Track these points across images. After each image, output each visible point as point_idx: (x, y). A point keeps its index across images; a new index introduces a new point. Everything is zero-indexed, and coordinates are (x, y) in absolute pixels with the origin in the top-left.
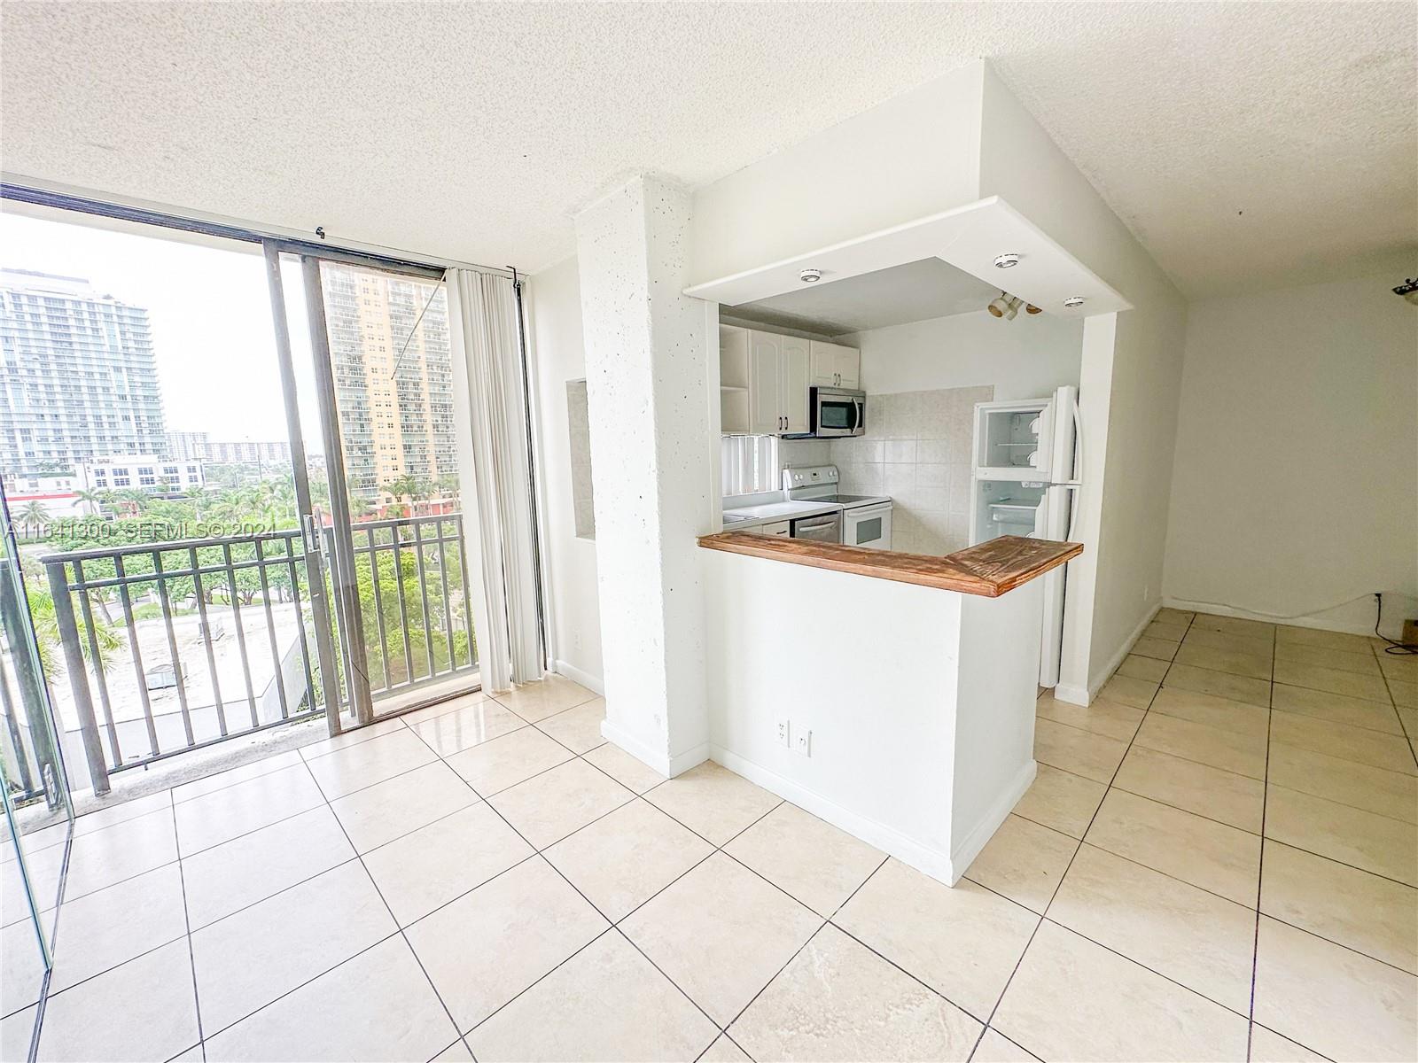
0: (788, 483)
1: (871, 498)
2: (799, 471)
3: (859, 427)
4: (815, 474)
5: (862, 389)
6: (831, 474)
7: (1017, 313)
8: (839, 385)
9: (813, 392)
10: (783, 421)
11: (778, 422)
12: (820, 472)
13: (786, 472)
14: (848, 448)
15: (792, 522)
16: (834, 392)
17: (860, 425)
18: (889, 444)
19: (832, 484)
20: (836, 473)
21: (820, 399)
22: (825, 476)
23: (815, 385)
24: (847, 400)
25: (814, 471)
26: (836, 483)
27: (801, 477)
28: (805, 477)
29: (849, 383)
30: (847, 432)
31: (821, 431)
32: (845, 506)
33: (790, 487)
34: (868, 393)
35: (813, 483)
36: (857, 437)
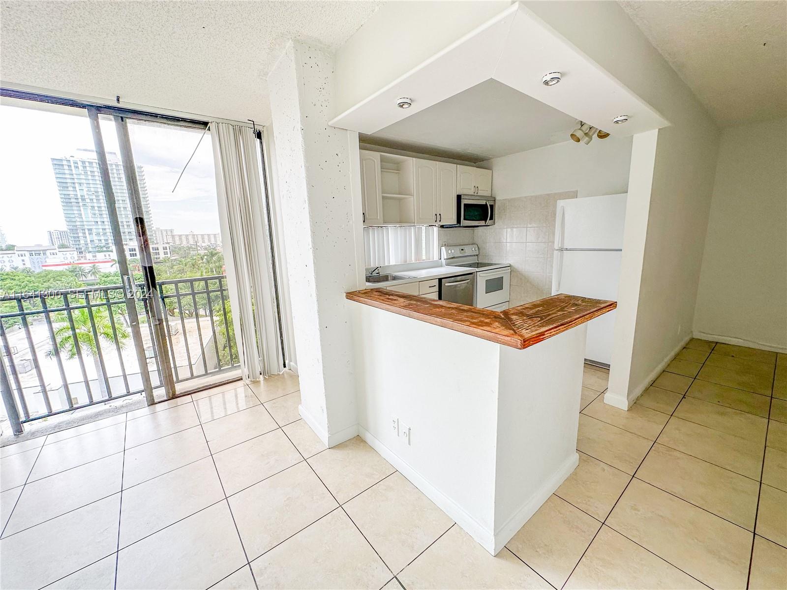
0: (444, 255)
1: (495, 264)
2: (452, 248)
3: (490, 220)
4: (462, 250)
5: (493, 196)
6: (473, 249)
7: (592, 139)
8: (477, 193)
9: (459, 198)
10: (438, 217)
11: (434, 217)
12: (466, 248)
13: (443, 248)
14: (485, 233)
15: (440, 280)
16: (473, 198)
17: (491, 218)
18: (509, 230)
19: (474, 255)
20: (477, 249)
21: (464, 202)
22: (469, 250)
23: (460, 194)
24: (483, 203)
25: (462, 247)
26: (477, 255)
27: (453, 251)
28: (456, 252)
29: (484, 192)
30: (482, 223)
31: (464, 223)
32: (477, 270)
33: (445, 258)
34: (497, 198)
35: (461, 255)
36: (489, 226)
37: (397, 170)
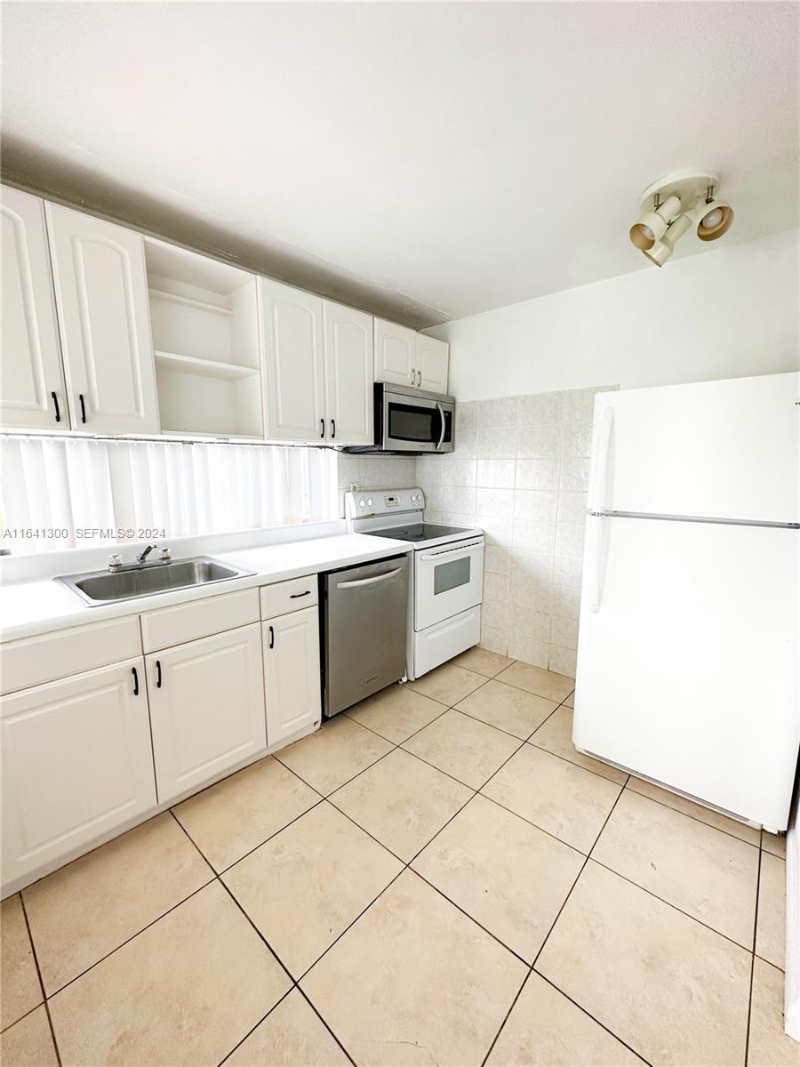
0: (352, 512)
2: (367, 495)
3: (444, 441)
4: (391, 499)
5: (451, 394)
6: (414, 498)
8: (419, 385)
9: (378, 389)
10: (327, 428)
11: (318, 426)
12: (397, 495)
13: (350, 496)
14: (433, 468)
15: (323, 577)
16: (410, 392)
17: (448, 439)
18: (481, 462)
19: (417, 511)
20: (420, 498)
21: (388, 398)
22: (405, 500)
23: (380, 381)
24: (432, 405)
25: (391, 494)
26: (422, 510)
27: (370, 502)
28: (378, 503)
29: (433, 383)
30: (429, 446)
31: (388, 443)
32: (416, 545)
33: (354, 516)
34: (460, 400)
35: (388, 510)
36: (443, 453)
37: (228, 309)
